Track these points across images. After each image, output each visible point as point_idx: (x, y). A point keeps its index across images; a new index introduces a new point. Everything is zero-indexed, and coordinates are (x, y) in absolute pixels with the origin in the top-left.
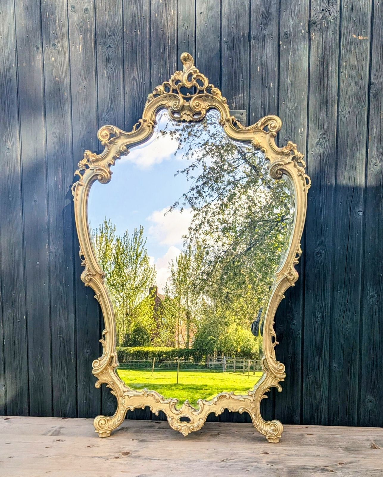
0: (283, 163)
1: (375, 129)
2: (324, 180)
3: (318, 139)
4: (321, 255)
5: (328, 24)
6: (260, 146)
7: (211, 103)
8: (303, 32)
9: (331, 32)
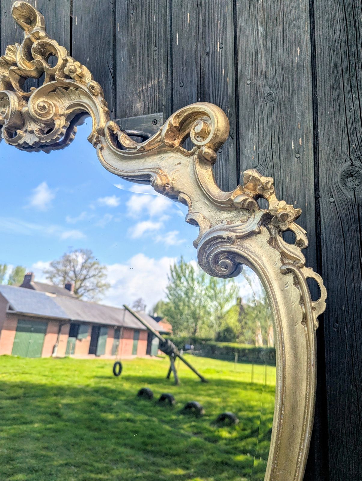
0: (232, 234)
3: (349, 163)
6: (172, 188)
7: (76, 101)
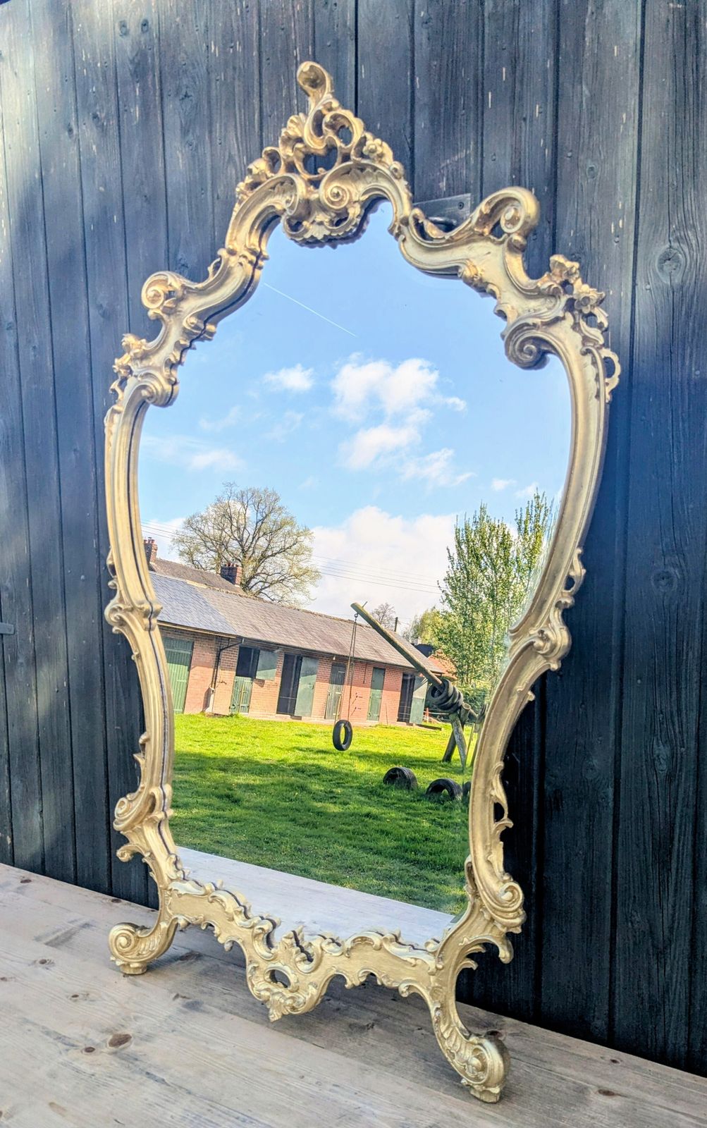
0: (538, 321)
2: (683, 364)
3: (668, 246)
4: (670, 584)
6: (481, 280)
7: (373, 184)
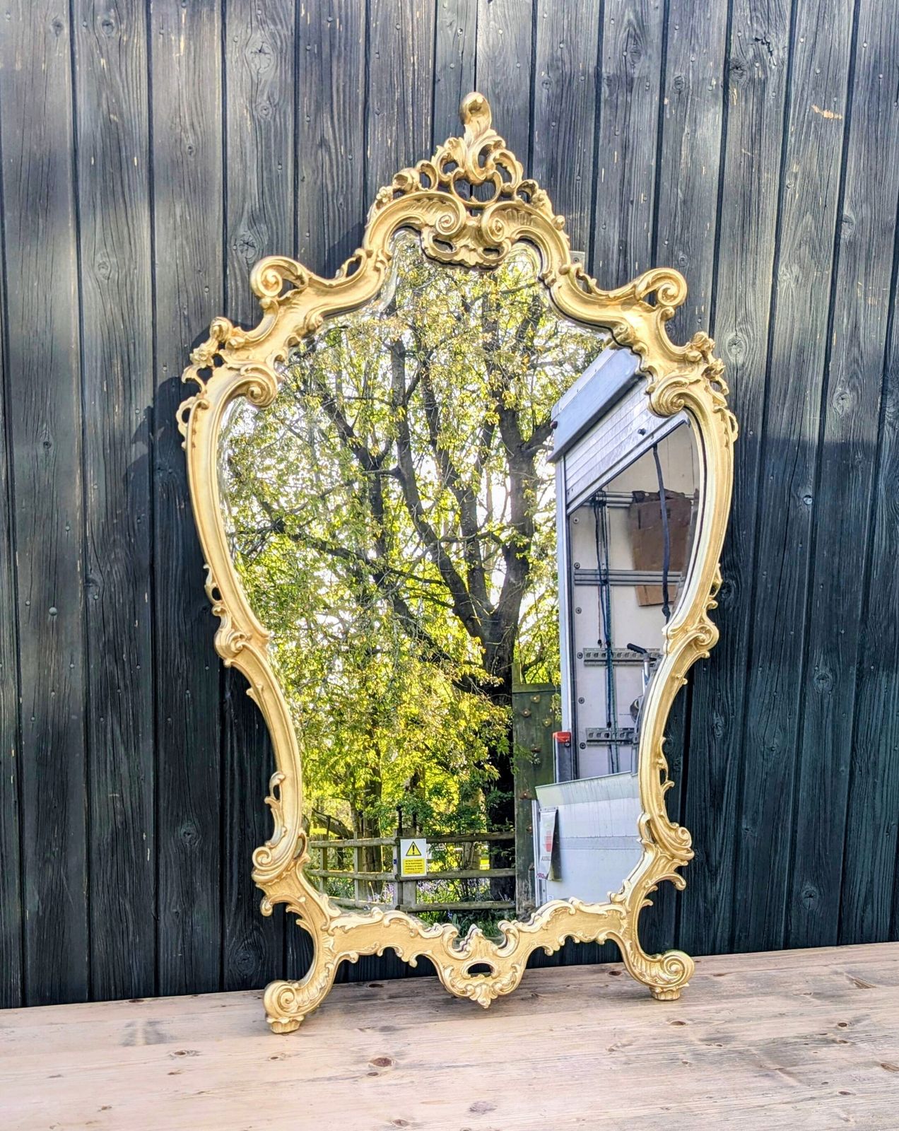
0: (687, 382)
1: (845, 320)
2: (742, 424)
3: (734, 333)
4: (729, 591)
5: (765, 72)
6: (634, 337)
7: (525, 228)
8: (714, 82)
9: (770, 94)
